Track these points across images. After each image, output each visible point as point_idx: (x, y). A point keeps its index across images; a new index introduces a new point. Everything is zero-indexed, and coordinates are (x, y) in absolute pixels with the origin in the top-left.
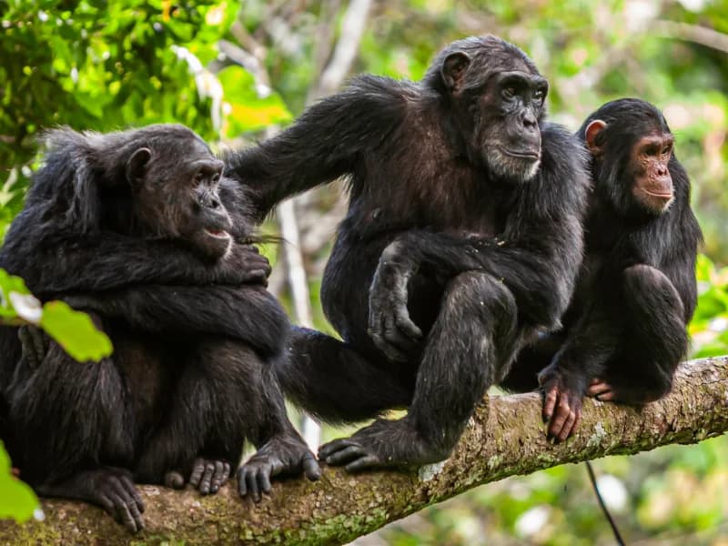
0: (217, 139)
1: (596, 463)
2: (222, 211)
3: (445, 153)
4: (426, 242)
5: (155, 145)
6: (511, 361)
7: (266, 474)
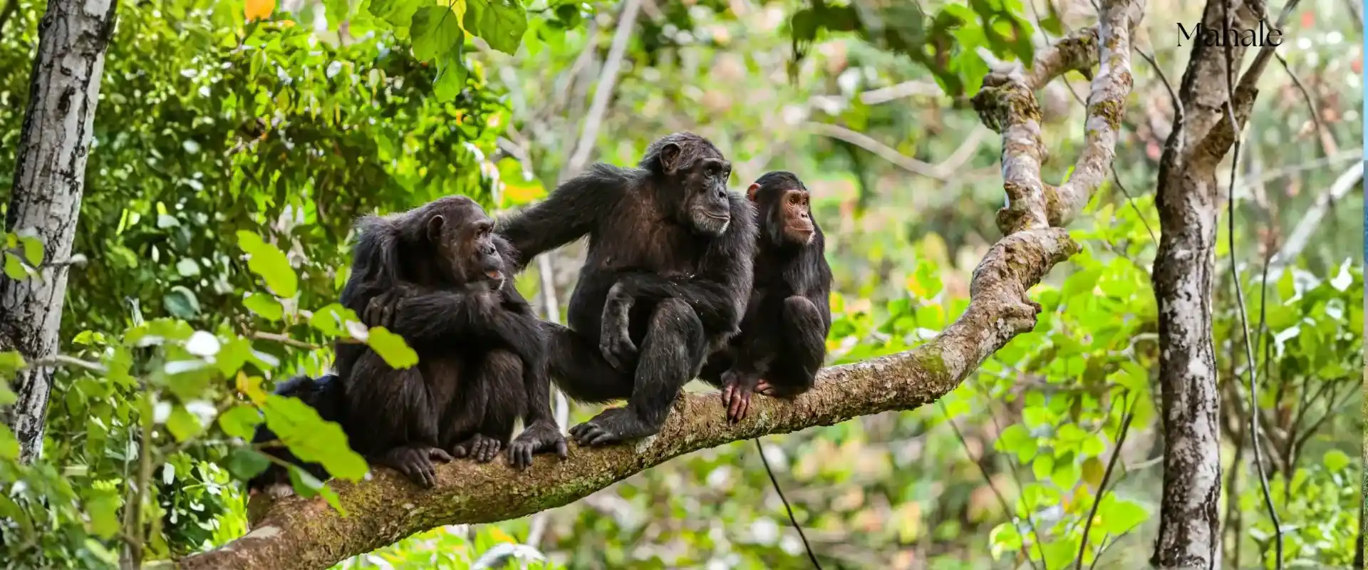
0: (495, 208)
1: (762, 439)
2: (497, 257)
3: (655, 216)
4: (639, 281)
5: (445, 212)
6: (701, 365)
7: (529, 451)
